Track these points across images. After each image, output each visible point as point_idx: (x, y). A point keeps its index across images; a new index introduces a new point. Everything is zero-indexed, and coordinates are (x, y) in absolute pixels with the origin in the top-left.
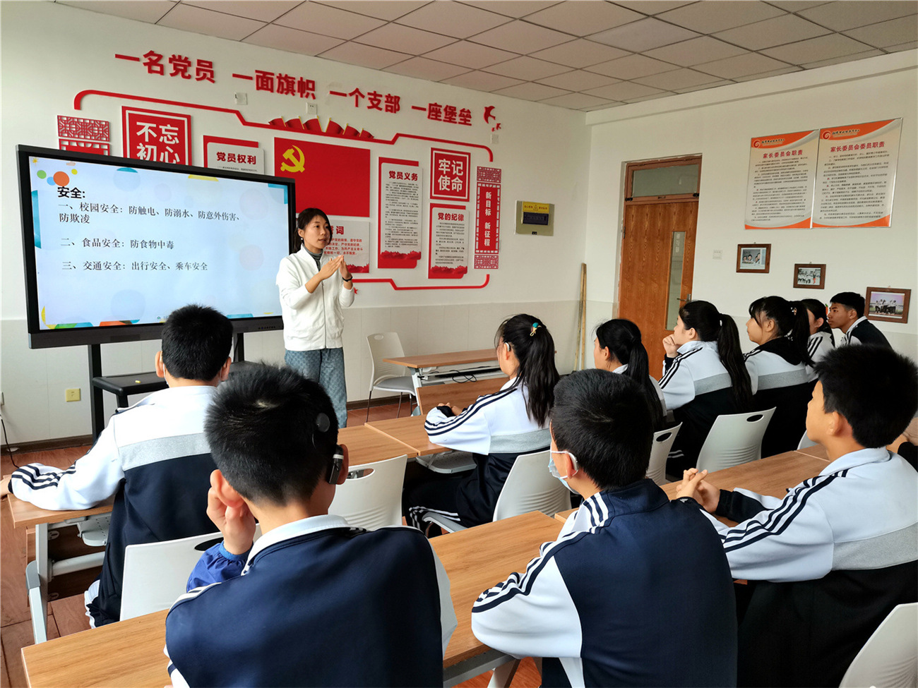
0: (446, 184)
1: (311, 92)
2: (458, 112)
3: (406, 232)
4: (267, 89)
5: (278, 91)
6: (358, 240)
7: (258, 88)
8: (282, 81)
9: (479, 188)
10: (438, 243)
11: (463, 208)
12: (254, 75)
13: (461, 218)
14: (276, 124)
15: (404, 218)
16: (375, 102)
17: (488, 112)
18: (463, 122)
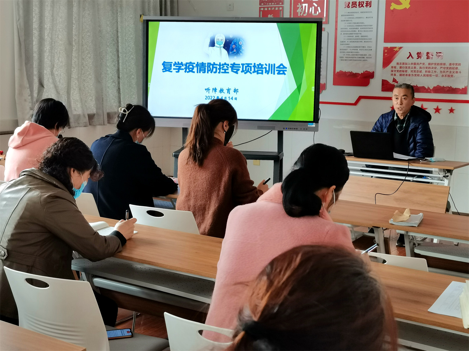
6: (456, 64)
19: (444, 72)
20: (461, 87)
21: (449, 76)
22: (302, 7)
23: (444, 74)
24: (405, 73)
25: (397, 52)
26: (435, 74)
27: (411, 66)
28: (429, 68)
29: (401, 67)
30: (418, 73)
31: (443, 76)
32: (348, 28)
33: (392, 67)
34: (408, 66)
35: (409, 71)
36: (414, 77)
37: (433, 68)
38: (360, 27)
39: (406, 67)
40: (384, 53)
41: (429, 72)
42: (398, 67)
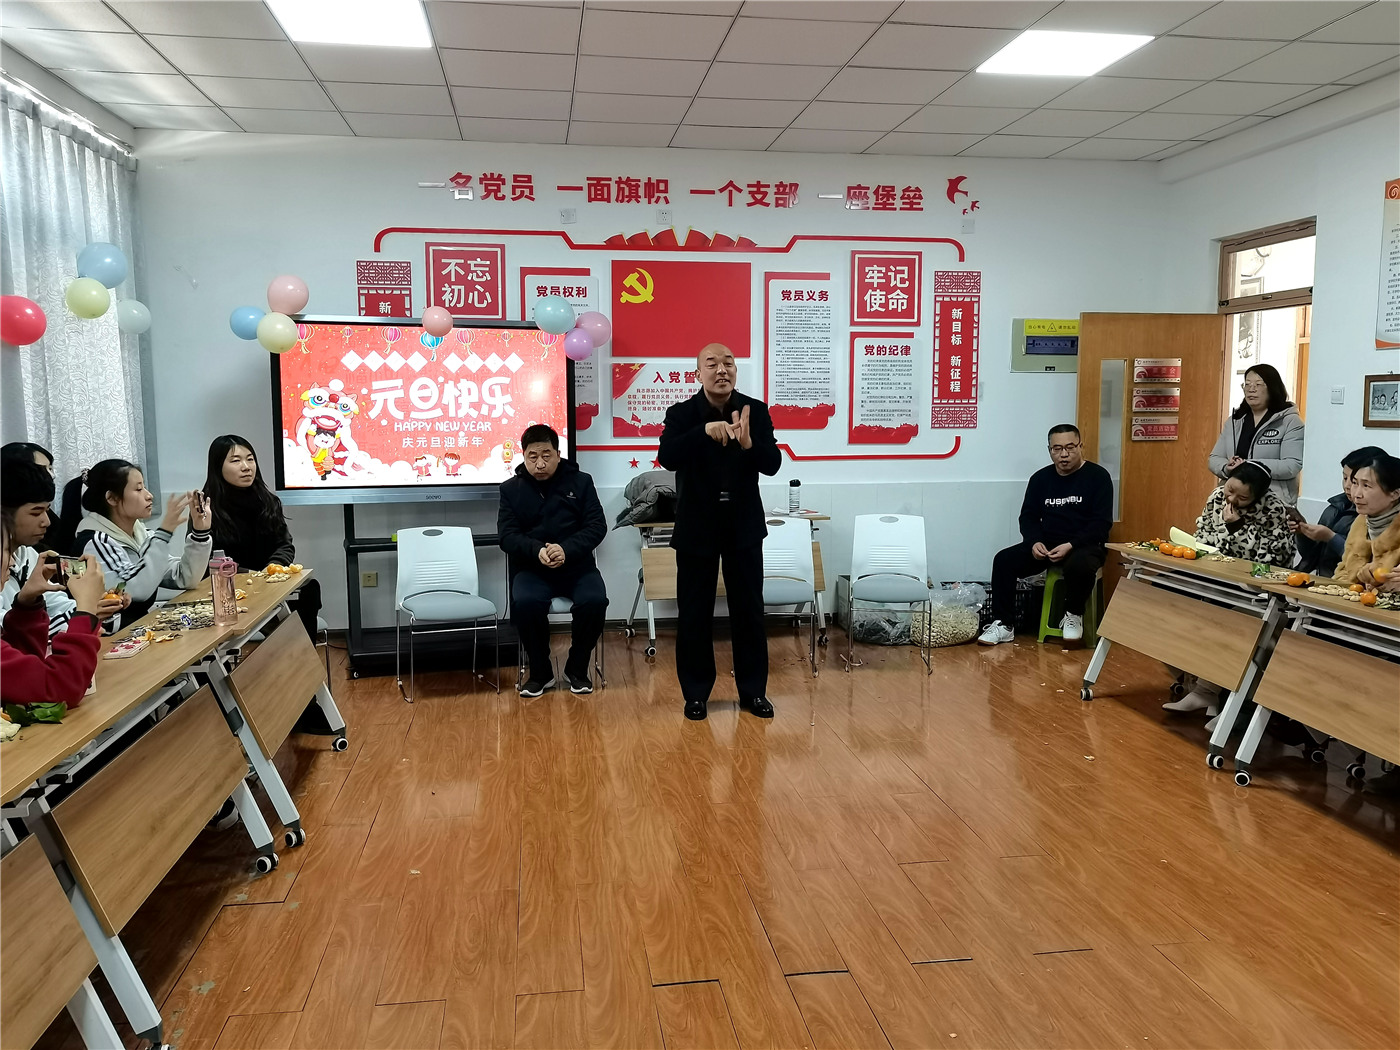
0: (878, 302)
1: (662, 195)
2: (898, 193)
3: (811, 378)
4: (602, 199)
5: (617, 200)
7: (590, 200)
8: (622, 186)
9: (938, 305)
10: (866, 390)
11: (911, 335)
12: (584, 184)
13: (907, 350)
14: (614, 243)
16: (759, 197)
17: (953, 187)
18: (908, 206)
22: (453, 291)
24: (651, 405)
25: (636, 371)
27: (661, 394)
29: (644, 397)
33: (629, 397)
34: (655, 394)
39: (653, 396)
40: (614, 373)
42: (639, 395)
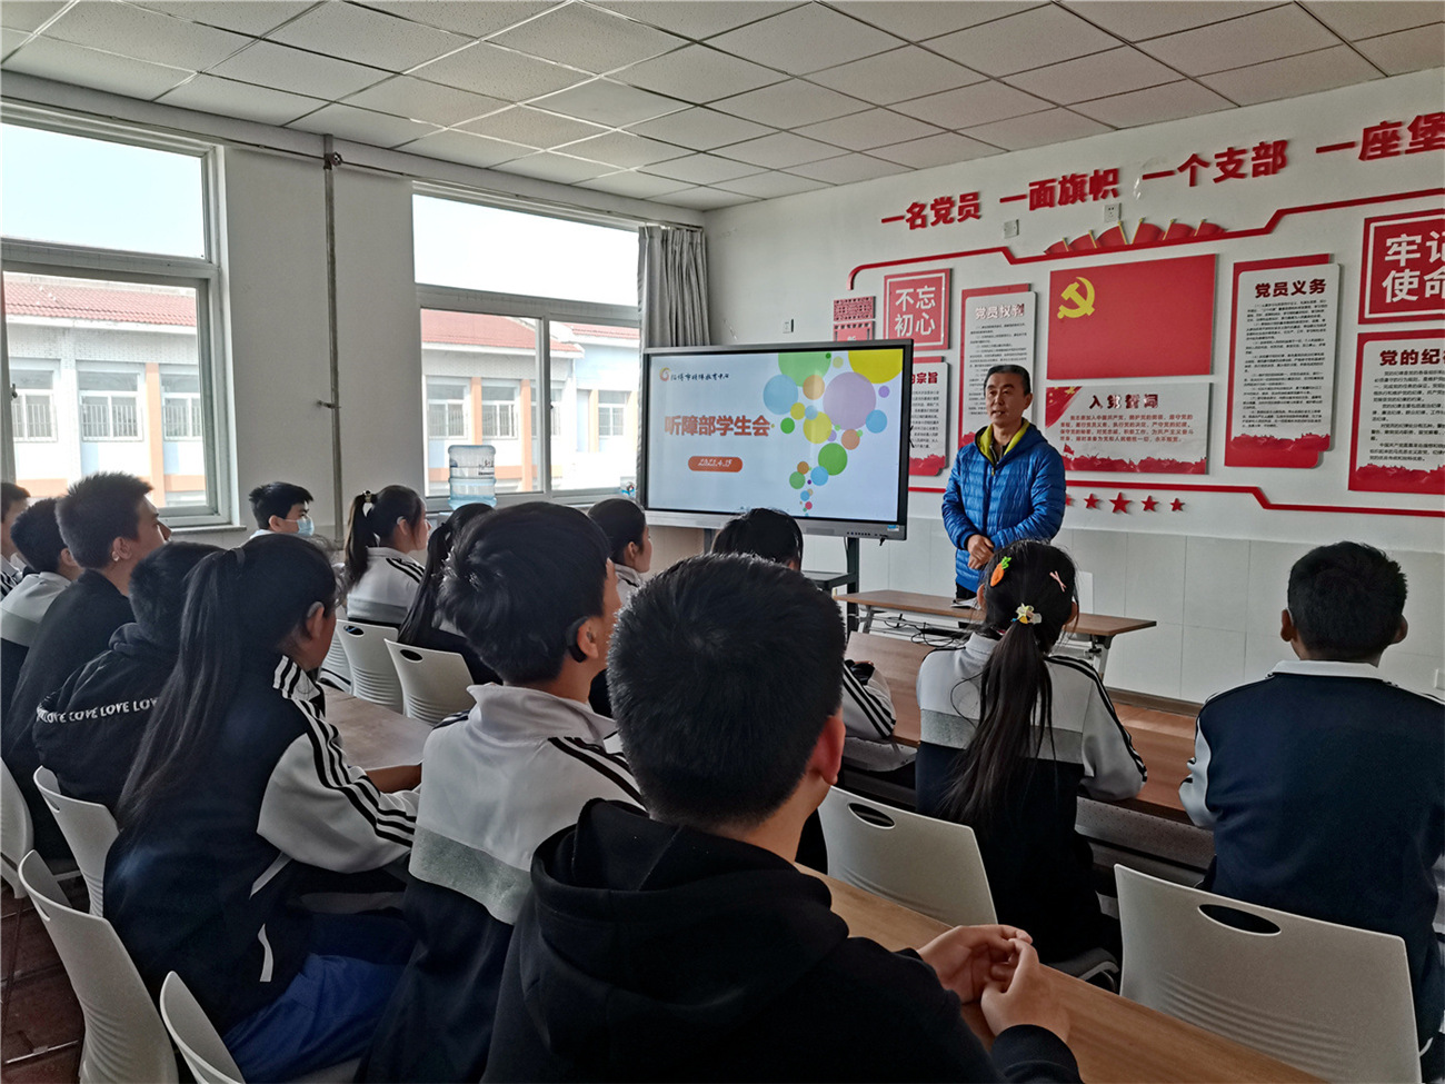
0: (1406, 287)
1: (1110, 187)
3: (1293, 397)
4: (1045, 205)
5: (1061, 203)
6: (1184, 416)
7: (1032, 207)
8: (1067, 185)
10: (1381, 415)
12: (1027, 191)
14: (1053, 253)
15: (1287, 371)
16: (1231, 167)
19: (1160, 431)
20: (1194, 459)
21: (1169, 439)
22: (903, 320)
23: (1160, 436)
24: (1086, 435)
25: (1070, 396)
26: (1143, 436)
27: (1097, 421)
28: (1132, 424)
29: (1078, 425)
30: (1112, 435)
31: (1158, 439)
32: (983, 354)
33: (1063, 425)
34: (1091, 422)
35: (1094, 430)
36: (1103, 443)
37: (1138, 425)
38: (1003, 353)
39: (1089, 424)
40: (1048, 398)
41: (1132, 432)
42: (1073, 423)
